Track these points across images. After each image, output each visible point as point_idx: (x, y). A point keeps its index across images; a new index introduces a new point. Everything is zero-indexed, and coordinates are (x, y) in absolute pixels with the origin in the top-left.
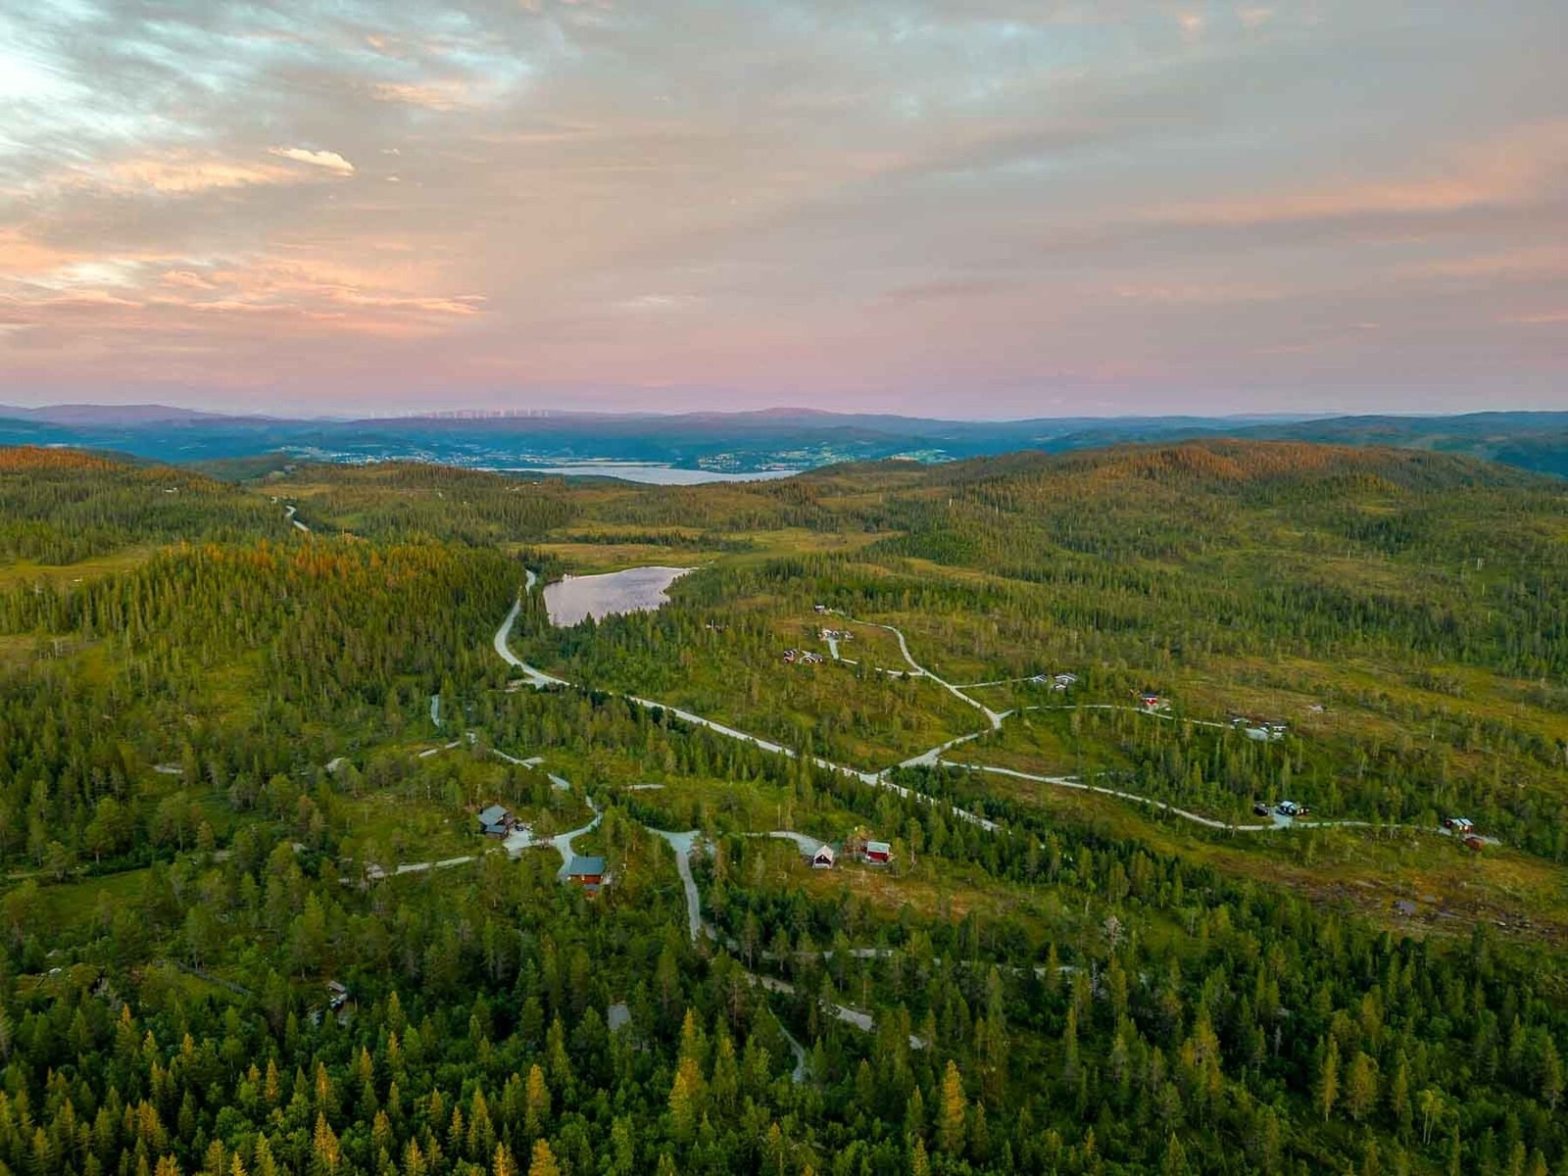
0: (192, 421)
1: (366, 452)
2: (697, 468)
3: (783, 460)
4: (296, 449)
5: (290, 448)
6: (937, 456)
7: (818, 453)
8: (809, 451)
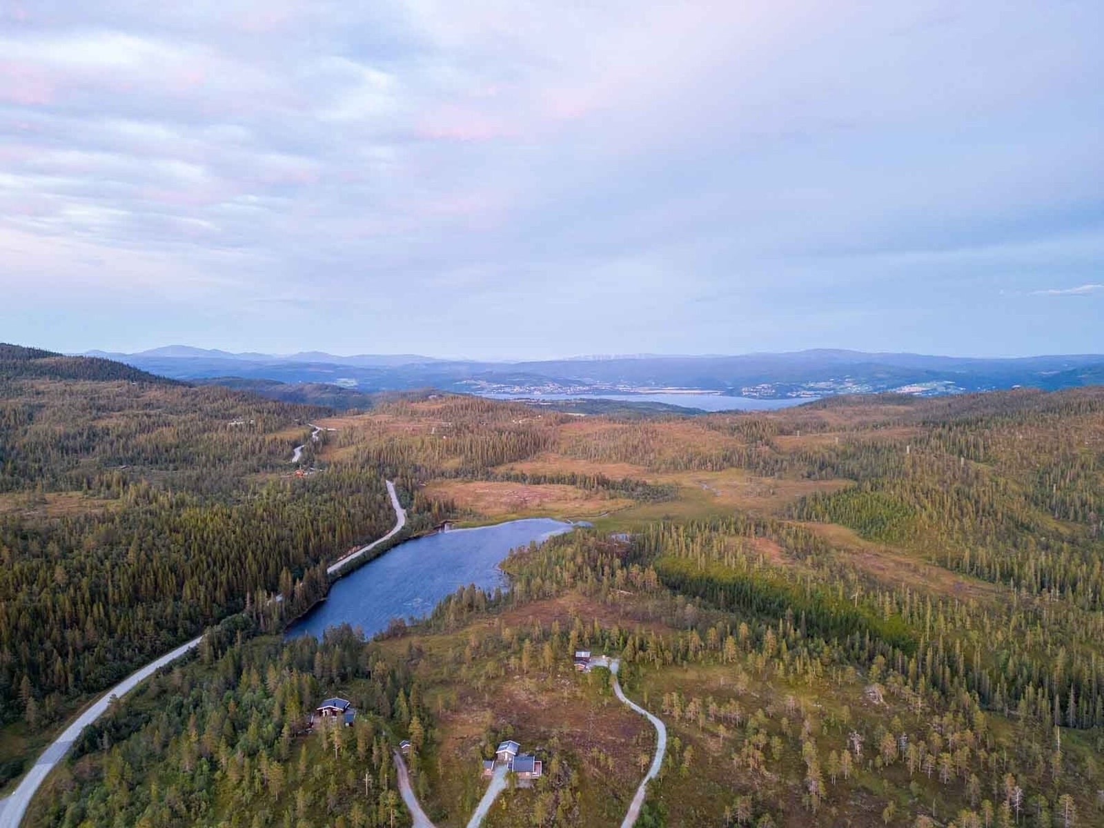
0: (427, 365)
1: (515, 384)
2: (740, 395)
3: (811, 389)
4: (473, 382)
5: (469, 382)
6: (946, 387)
7: (841, 383)
8: (834, 382)
